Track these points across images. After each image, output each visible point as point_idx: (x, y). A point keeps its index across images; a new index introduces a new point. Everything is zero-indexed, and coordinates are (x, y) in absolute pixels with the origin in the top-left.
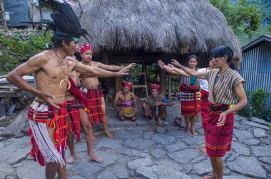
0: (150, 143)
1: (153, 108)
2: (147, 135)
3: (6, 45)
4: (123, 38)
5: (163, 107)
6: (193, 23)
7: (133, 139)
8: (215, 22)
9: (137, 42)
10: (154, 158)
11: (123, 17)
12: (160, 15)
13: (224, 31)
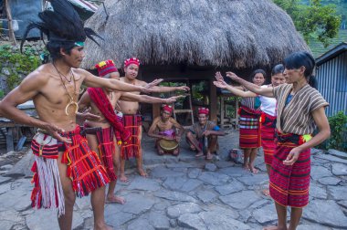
0: (197, 183)
1: (201, 139)
2: (193, 174)
3: (14, 62)
4: (161, 49)
5: (214, 137)
6: (250, 28)
7: (175, 178)
8: (280, 26)
9: (178, 53)
10: (202, 202)
11: (159, 21)
12: (208, 19)
13: (291, 38)
